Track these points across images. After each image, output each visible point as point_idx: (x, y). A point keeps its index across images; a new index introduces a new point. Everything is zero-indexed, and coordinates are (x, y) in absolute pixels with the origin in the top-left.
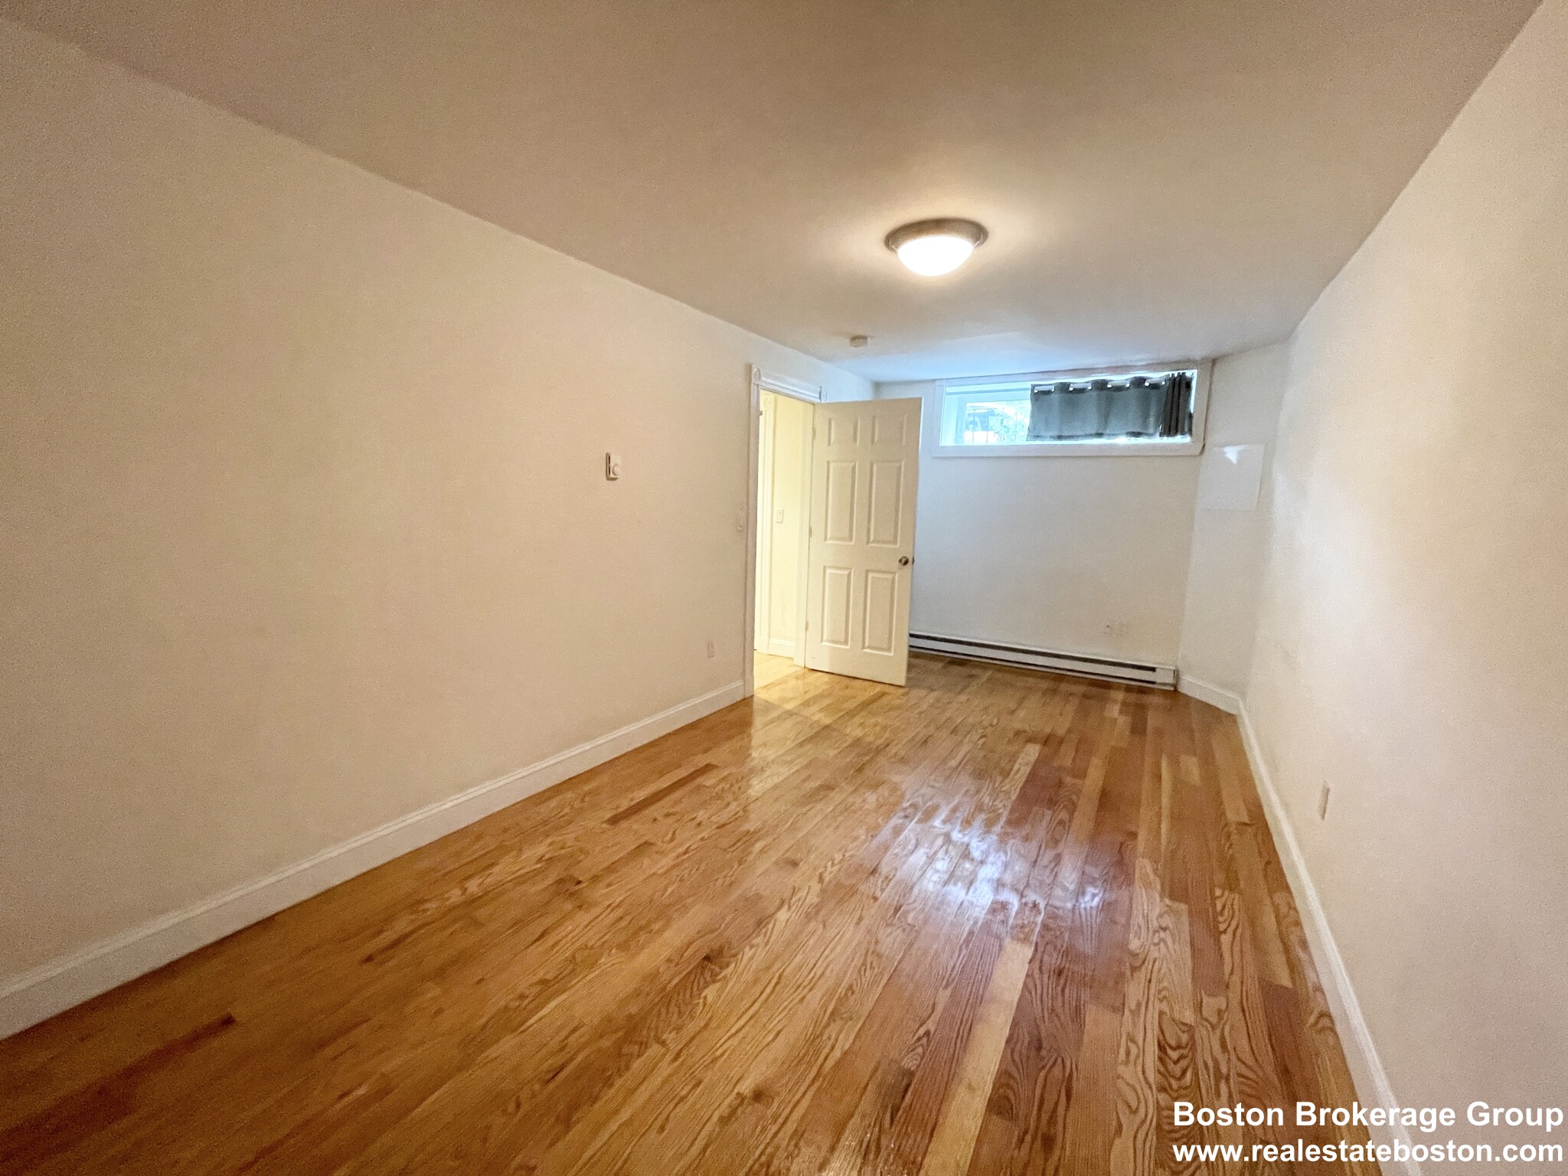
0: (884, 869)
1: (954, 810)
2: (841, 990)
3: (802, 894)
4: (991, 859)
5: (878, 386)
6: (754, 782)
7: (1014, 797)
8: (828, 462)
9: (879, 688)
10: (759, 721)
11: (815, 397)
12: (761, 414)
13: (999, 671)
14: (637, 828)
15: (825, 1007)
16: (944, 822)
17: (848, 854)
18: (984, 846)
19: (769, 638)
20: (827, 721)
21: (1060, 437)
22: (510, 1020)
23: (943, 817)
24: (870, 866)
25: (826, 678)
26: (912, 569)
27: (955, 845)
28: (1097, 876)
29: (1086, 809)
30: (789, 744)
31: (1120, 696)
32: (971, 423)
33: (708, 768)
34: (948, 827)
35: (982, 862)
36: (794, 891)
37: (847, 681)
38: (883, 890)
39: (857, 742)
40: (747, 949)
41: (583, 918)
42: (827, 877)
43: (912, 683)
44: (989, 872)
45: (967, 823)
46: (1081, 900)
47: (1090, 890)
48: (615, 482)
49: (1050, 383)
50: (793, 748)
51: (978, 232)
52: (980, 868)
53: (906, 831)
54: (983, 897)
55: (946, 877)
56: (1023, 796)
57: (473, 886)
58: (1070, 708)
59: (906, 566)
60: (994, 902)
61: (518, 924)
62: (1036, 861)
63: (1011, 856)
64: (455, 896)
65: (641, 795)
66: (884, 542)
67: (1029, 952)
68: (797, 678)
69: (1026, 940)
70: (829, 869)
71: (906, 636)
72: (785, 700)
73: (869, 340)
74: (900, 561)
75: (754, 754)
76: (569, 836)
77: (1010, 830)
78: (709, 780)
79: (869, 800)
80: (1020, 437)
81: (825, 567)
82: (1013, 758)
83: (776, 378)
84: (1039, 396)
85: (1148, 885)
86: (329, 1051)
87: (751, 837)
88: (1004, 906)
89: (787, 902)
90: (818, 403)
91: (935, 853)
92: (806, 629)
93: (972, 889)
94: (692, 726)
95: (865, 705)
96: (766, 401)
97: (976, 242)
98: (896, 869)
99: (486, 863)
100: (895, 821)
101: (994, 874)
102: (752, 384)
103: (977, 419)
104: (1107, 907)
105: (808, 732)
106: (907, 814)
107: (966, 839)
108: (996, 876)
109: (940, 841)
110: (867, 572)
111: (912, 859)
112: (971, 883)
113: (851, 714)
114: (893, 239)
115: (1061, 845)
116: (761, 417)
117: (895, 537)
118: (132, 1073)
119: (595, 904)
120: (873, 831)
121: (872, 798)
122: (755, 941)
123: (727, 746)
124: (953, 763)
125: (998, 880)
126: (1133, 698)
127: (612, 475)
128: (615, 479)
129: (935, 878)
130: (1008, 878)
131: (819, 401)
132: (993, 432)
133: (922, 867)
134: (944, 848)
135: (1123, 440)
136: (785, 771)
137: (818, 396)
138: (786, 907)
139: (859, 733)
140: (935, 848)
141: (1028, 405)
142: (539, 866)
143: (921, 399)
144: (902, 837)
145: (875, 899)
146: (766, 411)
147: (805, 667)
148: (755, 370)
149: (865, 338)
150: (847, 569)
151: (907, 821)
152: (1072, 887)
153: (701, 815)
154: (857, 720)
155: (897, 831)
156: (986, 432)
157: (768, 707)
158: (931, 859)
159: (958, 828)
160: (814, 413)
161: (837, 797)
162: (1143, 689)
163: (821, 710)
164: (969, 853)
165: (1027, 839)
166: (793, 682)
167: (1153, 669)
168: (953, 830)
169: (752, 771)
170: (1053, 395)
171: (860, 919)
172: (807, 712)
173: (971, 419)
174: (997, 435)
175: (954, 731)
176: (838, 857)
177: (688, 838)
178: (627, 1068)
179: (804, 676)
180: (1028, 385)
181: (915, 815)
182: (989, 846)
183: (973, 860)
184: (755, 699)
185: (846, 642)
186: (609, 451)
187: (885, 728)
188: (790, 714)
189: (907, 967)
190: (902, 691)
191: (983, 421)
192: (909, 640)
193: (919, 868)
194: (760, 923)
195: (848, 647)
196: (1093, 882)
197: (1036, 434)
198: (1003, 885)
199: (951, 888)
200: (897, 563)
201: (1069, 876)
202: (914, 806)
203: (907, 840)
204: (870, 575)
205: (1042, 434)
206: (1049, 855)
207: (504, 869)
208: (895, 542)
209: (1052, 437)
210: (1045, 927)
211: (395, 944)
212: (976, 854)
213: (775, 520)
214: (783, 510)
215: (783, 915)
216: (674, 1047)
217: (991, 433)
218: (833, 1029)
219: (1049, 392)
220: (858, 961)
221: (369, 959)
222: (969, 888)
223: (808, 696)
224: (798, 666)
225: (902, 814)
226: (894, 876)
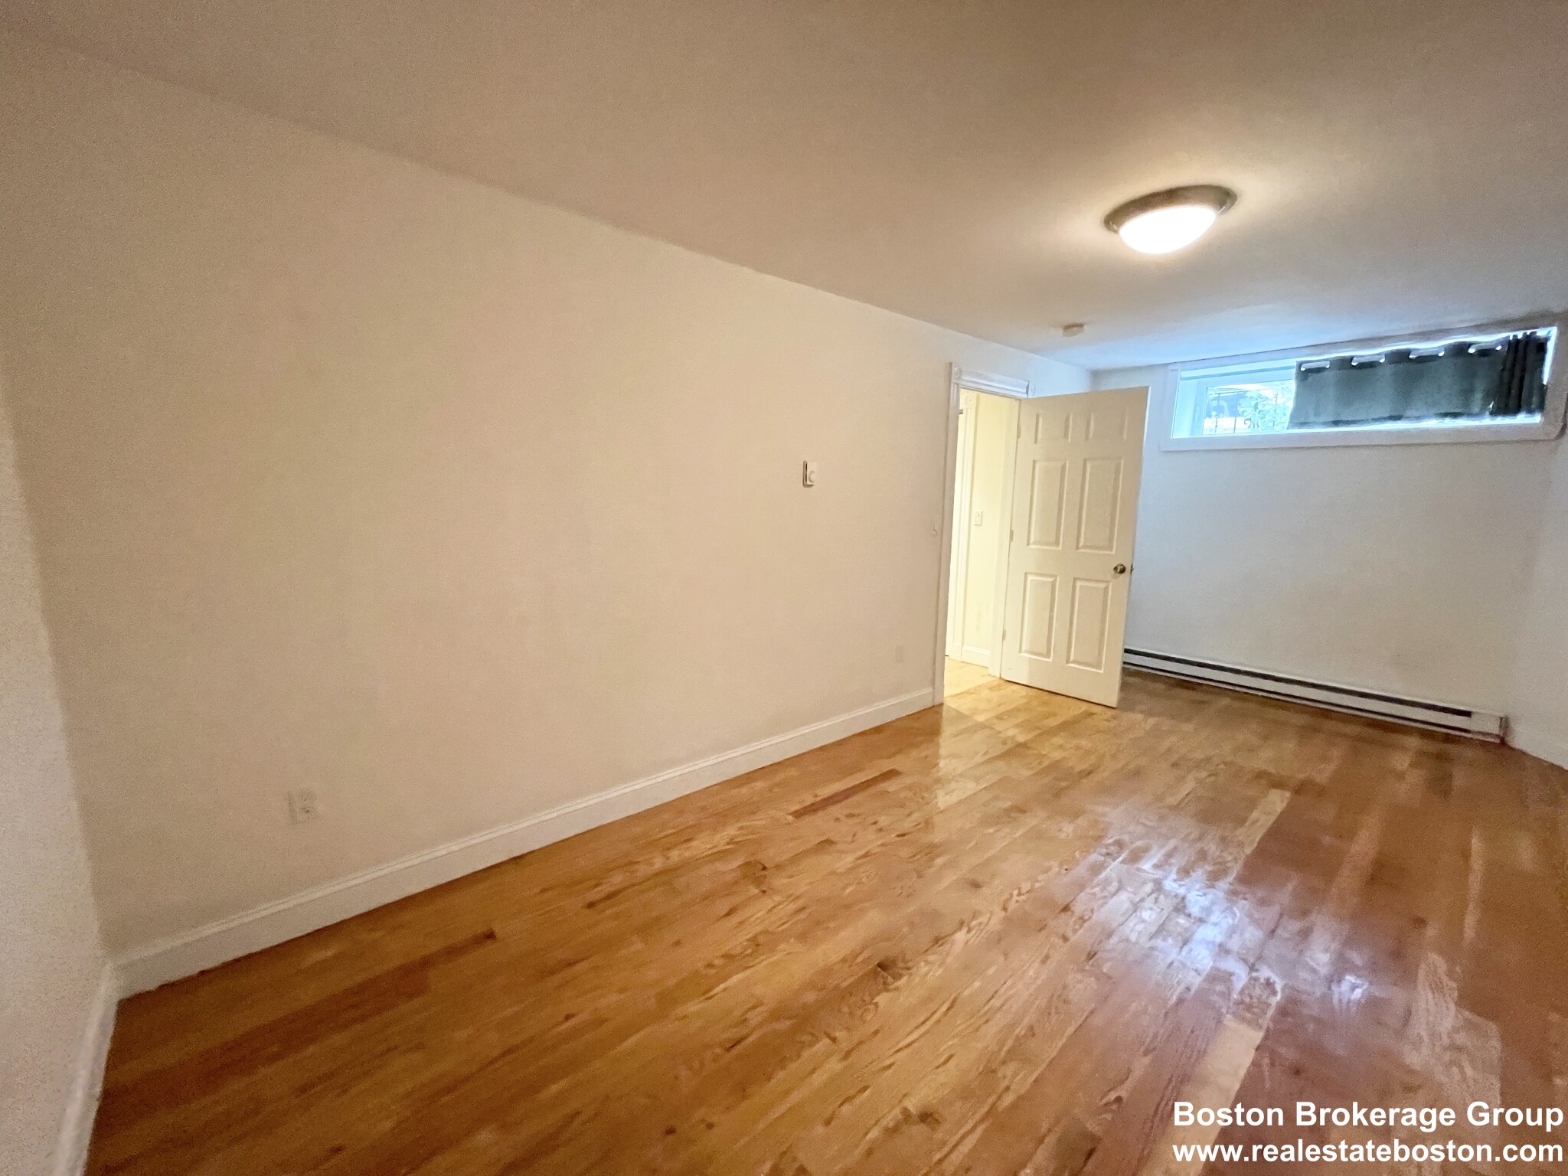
0: (1078, 908)
1: (1169, 855)
2: (1020, 1030)
3: (983, 919)
4: (1213, 918)
5: (1096, 375)
6: (940, 794)
7: (1248, 850)
8: (1034, 462)
9: (1085, 707)
10: (947, 730)
11: (1022, 393)
12: (962, 413)
13: (1240, 699)
14: (820, 825)
15: (1001, 1043)
16: (1157, 866)
17: (1037, 885)
18: (1205, 901)
19: (963, 645)
20: (1021, 739)
21: (1336, 423)
22: (701, 983)
23: (1155, 861)
24: (1062, 902)
25: (1024, 691)
26: (1131, 578)
27: (1167, 895)
28: (1361, 965)
29: (1348, 879)
30: (979, 759)
31: (1413, 742)
32: (1215, 409)
33: (891, 774)
34: (1159, 874)
35: (1201, 921)
36: (975, 915)
37: (1046, 696)
38: (1075, 931)
39: (1055, 765)
40: (922, 964)
41: (768, 902)
42: (1012, 906)
43: (1125, 704)
44: (1210, 933)
45: (1185, 872)
46: (1334, 987)
47: (1350, 979)
48: (812, 488)
49: (1323, 359)
50: (983, 763)
51: (1222, 197)
52: (1198, 927)
53: (1108, 869)
54: (1203, 959)
55: (1153, 929)
56: (1261, 852)
57: (675, 855)
58: (1336, 753)
59: (1123, 575)
60: (1215, 969)
61: (708, 897)
62: (1273, 931)
63: (1240, 921)
64: (659, 863)
65: (826, 791)
66: (1098, 548)
67: (1258, 1036)
68: (991, 689)
69: (1253, 1023)
70: (1015, 898)
71: (1121, 651)
72: (975, 711)
73: (1085, 327)
74: (1116, 568)
75: (942, 763)
76: (759, 821)
77: (1241, 888)
78: (891, 786)
79: (1065, 829)
80: (1280, 425)
81: (1026, 574)
82: (1252, 804)
83: (980, 376)
84: (1306, 375)
85: (1437, 988)
86: (558, 979)
87: (932, 851)
88: (1226, 977)
89: (965, 924)
90: (1025, 399)
91: (1142, 900)
92: (1003, 638)
93: (1186, 949)
94: (878, 730)
95: (1066, 726)
96: (966, 399)
97: (1221, 208)
98: (1092, 911)
99: (685, 837)
100: (1095, 857)
101: (1215, 936)
102: (952, 384)
103: (1223, 403)
104: (1372, 1005)
105: (1001, 749)
106: (1110, 851)
107: (1182, 891)
108: (1219, 939)
109: (1149, 887)
110: (1075, 579)
111: (1112, 902)
112: (1185, 942)
113: (1052, 732)
114: (1115, 218)
115: (1313, 917)
116: (960, 415)
117: (1111, 539)
118: (426, 963)
119: (775, 891)
120: (1068, 864)
121: (1068, 829)
122: (932, 958)
123: (915, 753)
124: (1171, 801)
125: (1220, 945)
126: (1431, 747)
127: (809, 483)
128: (812, 485)
129: (1139, 927)
130: (1234, 944)
131: (1025, 396)
132: (1243, 419)
133: (1123, 914)
134: (1154, 896)
135: (1433, 424)
136: (971, 787)
137: (1025, 391)
138: (965, 930)
139: (1056, 755)
140: (1142, 894)
141: (1292, 385)
142: (729, 847)
143: (1148, 387)
144: (1103, 875)
145: (1065, 939)
146: (967, 409)
147: (1001, 678)
148: (955, 369)
149: (1081, 326)
150: (1051, 576)
151: (1109, 860)
152: (1324, 971)
153: (883, 820)
154: (1057, 740)
155: (1096, 869)
156: (1233, 419)
157: (960, 716)
158: (1136, 907)
159: (1174, 876)
160: (1020, 406)
161: (1030, 821)
162: (1451, 738)
163: (1017, 726)
164: (1185, 907)
165: (1263, 902)
166: (985, 693)
167: (1467, 714)
168: (1165, 877)
169: (938, 781)
170: (1325, 373)
171: (1047, 957)
172: (1000, 726)
173: (1215, 403)
174: (1248, 422)
175: (1175, 765)
176: (1026, 887)
177: (871, 841)
178: (799, 1056)
179: (999, 687)
180: (1293, 362)
181: (1119, 853)
182: (1213, 903)
183: (1189, 915)
184: (945, 708)
185: (1048, 655)
186: (806, 460)
187: (1088, 752)
188: (983, 726)
189: (1098, 1020)
190: (1110, 713)
191: (1233, 406)
192: (1123, 656)
193: (1120, 913)
194: (938, 941)
195: (1050, 660)
196: (1354, 970)
197: (1302, 420)
198: (1227, 952)
199: (1158, 942)
200: (1113, 572)
201: (1320, 956)
202: (1120, 844)
203: (1107, 882)
204: (1079, 584)
205: (1312, 419)
206: (1295, 926)
207: (701, 845)
208: (1110, 548)
209: (1326, 424)
210: (1283, 1011)
211: (610, 896)
212: (1195, 910)
213: (973, 523)
214: (982, 513)
215: (961, 936)
216: (845, 1046)
217: (1240, 420)
218: (1010, 1069)
219: (1319, 370)
220: (1042, 1002)
221: (591, 905)
222: (1182, 948)
223: (1002, 709)
224: (994, 677)
225: (1104, 851)
226: (1090, 918)
